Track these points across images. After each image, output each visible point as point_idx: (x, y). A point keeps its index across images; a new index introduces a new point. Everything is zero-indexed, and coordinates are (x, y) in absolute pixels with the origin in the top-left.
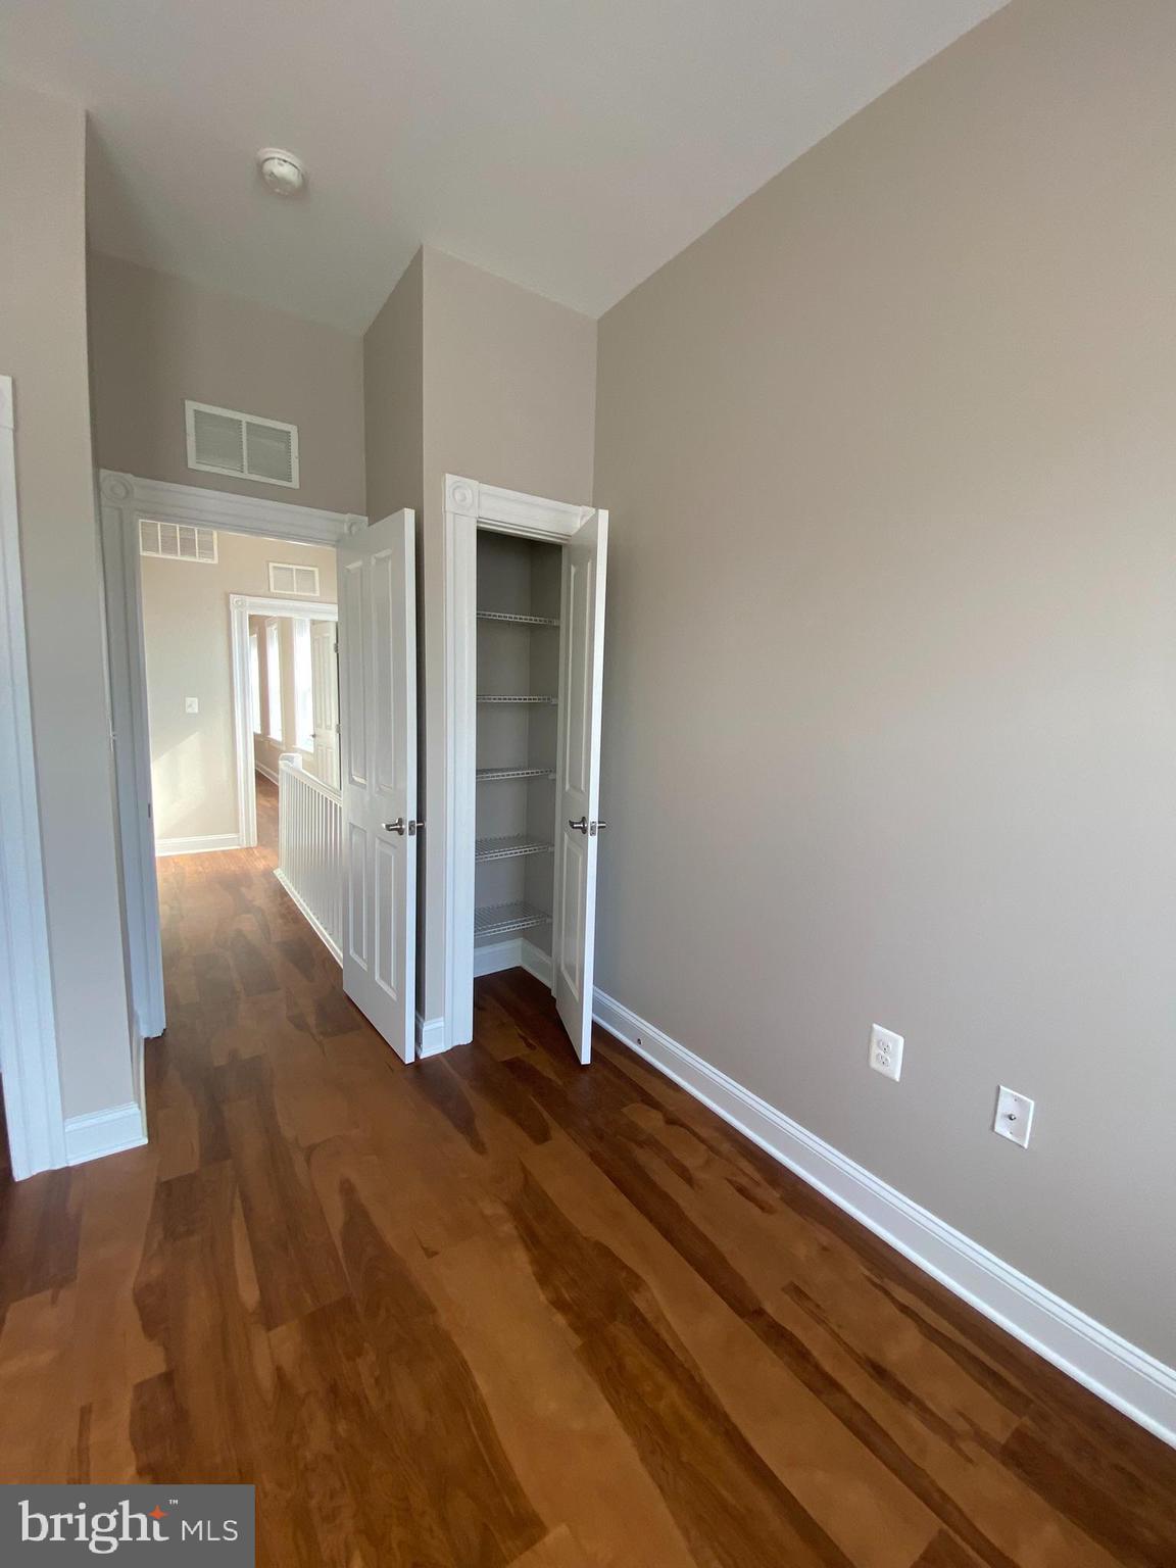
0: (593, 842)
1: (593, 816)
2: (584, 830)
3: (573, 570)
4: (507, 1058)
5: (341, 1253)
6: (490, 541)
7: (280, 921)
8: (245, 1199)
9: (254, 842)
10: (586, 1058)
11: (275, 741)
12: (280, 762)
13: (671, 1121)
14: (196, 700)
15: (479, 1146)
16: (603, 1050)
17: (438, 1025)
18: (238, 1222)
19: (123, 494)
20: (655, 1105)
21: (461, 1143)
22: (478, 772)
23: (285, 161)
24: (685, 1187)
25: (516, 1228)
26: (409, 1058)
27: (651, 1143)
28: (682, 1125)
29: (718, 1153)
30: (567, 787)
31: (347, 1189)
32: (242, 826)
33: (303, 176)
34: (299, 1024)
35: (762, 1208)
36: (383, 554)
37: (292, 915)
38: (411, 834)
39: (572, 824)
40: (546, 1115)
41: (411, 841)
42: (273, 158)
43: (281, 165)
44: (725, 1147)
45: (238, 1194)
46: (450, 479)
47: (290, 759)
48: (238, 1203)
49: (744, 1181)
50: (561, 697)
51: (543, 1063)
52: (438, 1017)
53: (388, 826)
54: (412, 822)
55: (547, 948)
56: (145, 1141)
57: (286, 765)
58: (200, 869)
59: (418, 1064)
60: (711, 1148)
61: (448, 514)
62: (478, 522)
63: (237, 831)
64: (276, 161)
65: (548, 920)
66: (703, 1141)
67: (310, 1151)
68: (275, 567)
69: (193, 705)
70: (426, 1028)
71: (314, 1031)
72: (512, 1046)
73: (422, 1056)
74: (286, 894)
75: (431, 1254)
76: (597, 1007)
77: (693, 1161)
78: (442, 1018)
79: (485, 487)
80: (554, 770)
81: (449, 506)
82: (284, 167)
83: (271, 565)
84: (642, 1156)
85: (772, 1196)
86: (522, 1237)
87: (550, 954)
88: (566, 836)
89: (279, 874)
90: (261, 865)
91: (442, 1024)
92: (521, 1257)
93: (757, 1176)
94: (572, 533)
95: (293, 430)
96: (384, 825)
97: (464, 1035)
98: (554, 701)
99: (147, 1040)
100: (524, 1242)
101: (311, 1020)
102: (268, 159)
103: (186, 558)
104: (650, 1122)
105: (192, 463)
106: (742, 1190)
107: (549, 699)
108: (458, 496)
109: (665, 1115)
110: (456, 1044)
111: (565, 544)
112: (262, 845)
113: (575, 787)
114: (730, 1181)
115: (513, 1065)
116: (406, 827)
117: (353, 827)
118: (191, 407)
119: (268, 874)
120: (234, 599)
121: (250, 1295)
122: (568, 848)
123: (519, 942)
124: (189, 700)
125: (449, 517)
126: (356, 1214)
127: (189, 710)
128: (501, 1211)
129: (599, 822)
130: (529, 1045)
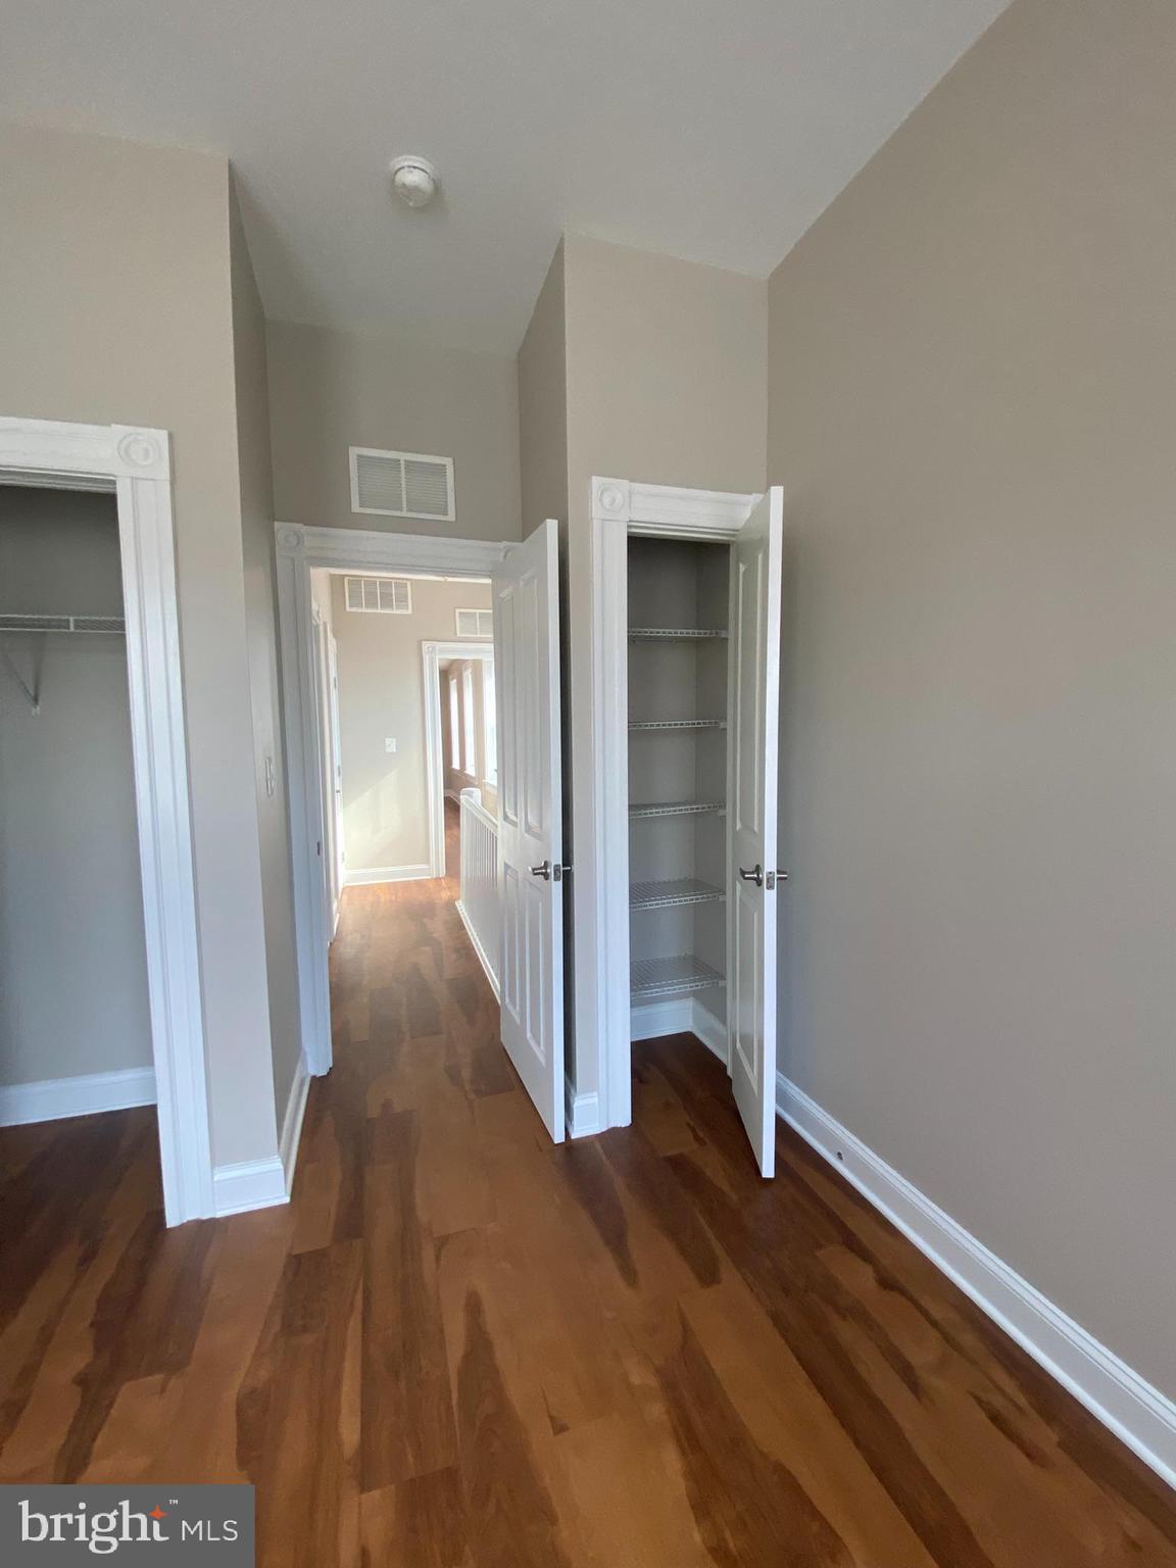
0: (770, 897)
1: (770, 864)
2: (759, 882)
3: (742, 568)
4: (671, 1153)
5: (455, 1396)
6: (644, 549)
7: (454, 956)
8: (367, 1299)
9: (443, 872)
10: (768, 1170)
11: (471, 777)
12: (461, 797)
13: (886, 1283)
14: (394, 740)
15: (630, 1274)
16: (790, 1157)
17: (590, 1101)
18: (355, 1324)
19: (295, 543)
20: (865, 1255)
21: (609, 1263)
22: (631, 807)
23: (415, 167)
24: (907, 1394)
25: (668, 1412)
26: (559, 1137)
27: (857, 1313)
28: (903, 1292)
29: (957, 1348)
30: (739, 826)
31: (474, 1306)
32: (433, 858)
33: (433, 180)
34: (453, 1074)
35: (1029, 1456)
36: (527, 575)
37: (466, 951)
38: (557, 879)
39: (743, 873)
40: (715, 1244)
41: (557, 887)
42: (403, 168)
43: (411, 172)
44: (968, 1339)
45: (360, 1289)
46: (596, 481)
47: (470, 795)
48: (359, 1297)
49: (998, 1402)
50: (729, 718)
51: (713, 1165)
52: (592, 1091)
53: (533, 870)
54: (557, 865)
55: (720, 1012)
56: (287, 1200)
57: (466, 800)
58: (393, 898)
59: (569, 1145)
60: (947, 1338)
61: (595, 521)
62: (629, 527)
63: (427, 862)
64: (406, 169)
65: (721, 983)
66: (934, 1323)
67: (442, 1243)
68: (460, 613)
69: (391, 745)
70: (578, 1103)
71: (467, 1087)
72: (677, 1138)
73: (574, 1136)
74: (462, 927)
75: (560, 1429)
76: (782, 1097)
77: (922, 1354)
78: (595, 1094)
79: (638, 487)
80: (723, 806)
81: (596, 512)
82: (413, 174)
83: (458, 611)
84: (847, 1332)
85: (1046, 1437)
86: (676, 1431)
87: (724, 1022)
88: (738, 886)
89: (461, 906)
90: (445, 895)
91: (596, 1100)
92: (671, 1460)
93: (1022, 1400)
94: (740, 525)
95: (448, 462)
96: (530, 869)
97: (621, 1115)
98: (722, 725)
99: (314, 1078)
100: (678, 1441)
101: (466, 1074)
102: (400, 169)
103: (387, 611)
104: (858, 1280)
105: (356, 508)
106: (996, 1419)
107: (716, 723)
108: (606, 500)
109: (877, 1270)
110: (612, 1125)
111: (733, 542)
112: (450, 876)
113: (747, 826)
114: (979, 1401)
115: (677, 1164)
116: (551, 870)
117: (507, 866)
118: (354, 452)
119: (450, 905)
120: (426, 645)
121: (350, 1433)
122: (740, 899)
123: (690, 1003)
124: (388, 741)
125: (596, 524)
126: (479, 1344)
127: (388, 750)
128: (653, 1382)
129: (779, 872)
130: (697, 1138)
